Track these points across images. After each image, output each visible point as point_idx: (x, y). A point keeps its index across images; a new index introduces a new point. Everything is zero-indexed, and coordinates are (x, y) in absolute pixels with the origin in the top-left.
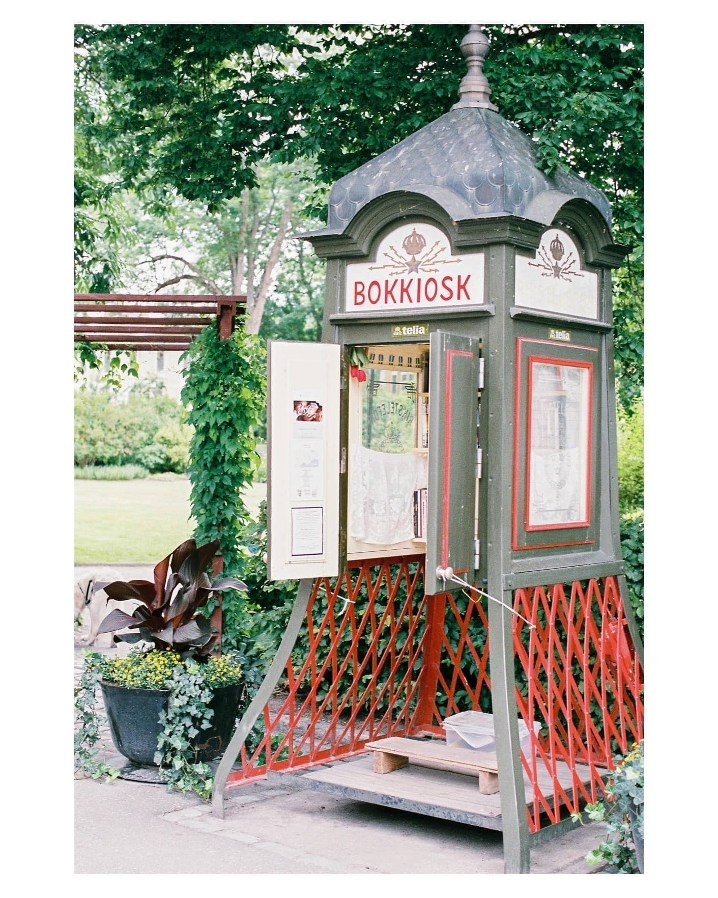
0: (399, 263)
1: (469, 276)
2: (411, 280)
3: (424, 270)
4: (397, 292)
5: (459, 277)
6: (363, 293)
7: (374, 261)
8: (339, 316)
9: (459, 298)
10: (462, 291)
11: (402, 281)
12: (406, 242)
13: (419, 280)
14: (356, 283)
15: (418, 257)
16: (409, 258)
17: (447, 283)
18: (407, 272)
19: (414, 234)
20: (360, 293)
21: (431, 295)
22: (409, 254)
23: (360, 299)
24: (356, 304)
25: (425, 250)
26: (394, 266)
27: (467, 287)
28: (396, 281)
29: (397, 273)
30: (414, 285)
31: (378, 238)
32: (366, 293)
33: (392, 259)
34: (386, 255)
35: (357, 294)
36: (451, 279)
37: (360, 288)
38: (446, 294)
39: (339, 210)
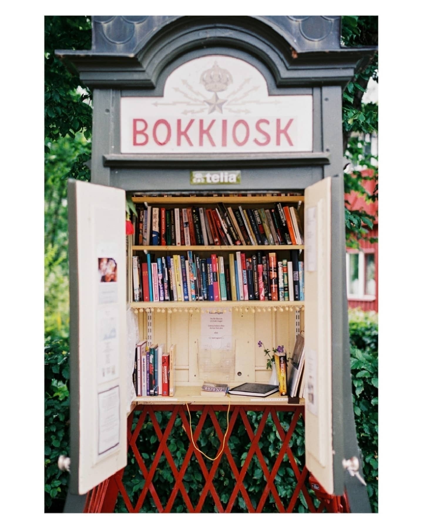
0: (196, 100)
1: (291, 121)
2: (213, 121)
3: (230, 110)
4: (194, 133)
5: (278, 121)
6: (146, 132)
7: (162, 96)
8: (112, 156)
9: (278, 143)
10: (282, 136)
11: (201, 122)
12: (205, 76)
13: (225, 122)
14: (135, 121)
15: (222, 96)
16: (210, 96)
17: (263, 126)
18: (207, 111)
19: (216, 67)
20: (142, 132)
21: (241, 139)
22: (209, 90)
23: (140, 139)
24: (135, 144)
25: (231, 88)
26: (188, 104)
27: (289, 131)
28: (192, 121)
29: (192, 112)
30: (219, 126)
31: (168, 69)
32: (149, 132)
33: (186, 95)
34: (177, 90)
35: (136, 132)
36: (267, 122)
37: (140, 126)
38: (262, 139)
39: (109, 29)
